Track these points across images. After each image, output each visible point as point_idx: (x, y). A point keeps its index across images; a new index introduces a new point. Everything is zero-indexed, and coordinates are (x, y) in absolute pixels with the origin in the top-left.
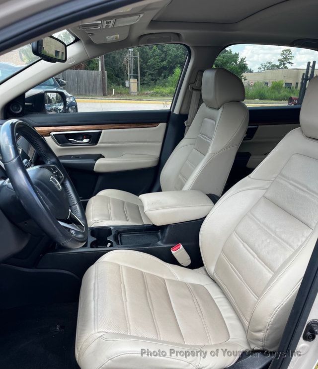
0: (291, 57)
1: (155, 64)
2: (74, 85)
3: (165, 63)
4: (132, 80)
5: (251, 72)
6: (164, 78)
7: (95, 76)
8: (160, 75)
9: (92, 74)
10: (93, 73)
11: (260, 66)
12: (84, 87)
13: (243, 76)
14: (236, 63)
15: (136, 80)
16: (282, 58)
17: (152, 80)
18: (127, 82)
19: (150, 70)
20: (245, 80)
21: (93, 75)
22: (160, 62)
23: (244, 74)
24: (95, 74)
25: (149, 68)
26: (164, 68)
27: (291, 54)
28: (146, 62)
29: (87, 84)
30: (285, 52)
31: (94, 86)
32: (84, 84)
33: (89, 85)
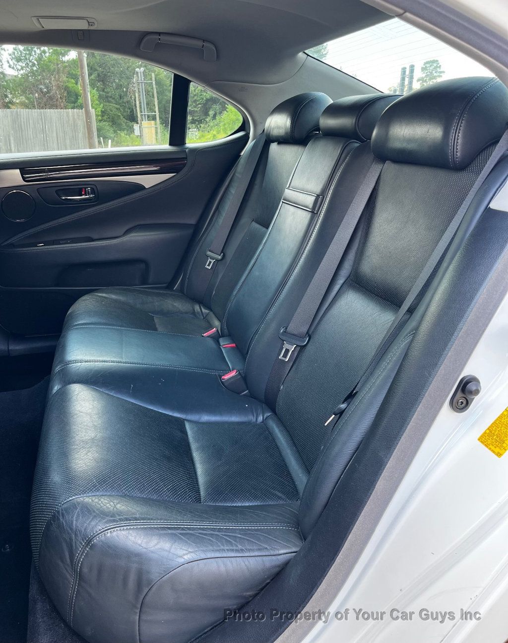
0: (441, 72)
2: (36, 135)
4: (145, 123)
6: (214, 117)
7: (74, 118)
9: (68, 116)
10: (71, 114)
12: (55, 139)
15: (153, 122)
16: (424, 75)
18: (136, 127)
21: (71, 118)
24: (73, 116)
26: (213, 100)
27: (440, 67)
29: (61, 134)
30: (428, 65)
31: (73, 137)
32: (55, 135)
33: (63, 135)
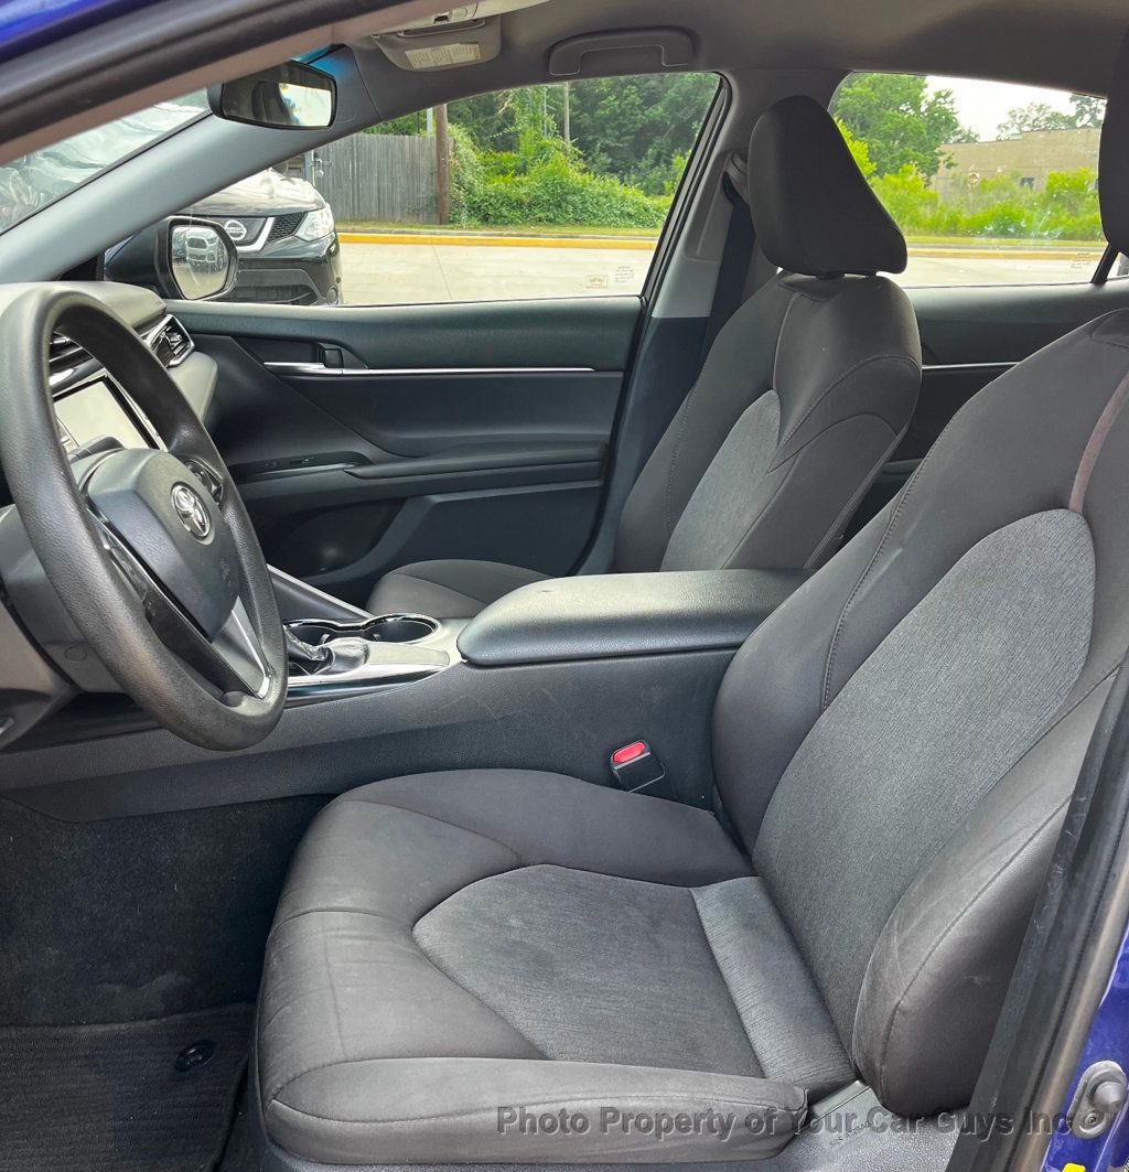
1: (623, 113)
2: (340, 187)
3: (657, 111)
5: (970, 139)
6: (657, 163)
7: (413, 155)
8: (640, 155)
9: (402, 150)
10: (406, 144)
11: (1006, 119)
12: (375, 194)
13: (942, 154)
14: (916, 105)
17: (612, 170)
19: (605, 136)
20: (949, 166)
21: (407, 153)
22: (639, 107)
23: (943, 147)
24: (412, 145)
25: (600, 128)
26: (655, 128)
28: (594, 107)
29: (386, 184)
31: (408, 190)
32: (375, 184)
33: (390, 184)
